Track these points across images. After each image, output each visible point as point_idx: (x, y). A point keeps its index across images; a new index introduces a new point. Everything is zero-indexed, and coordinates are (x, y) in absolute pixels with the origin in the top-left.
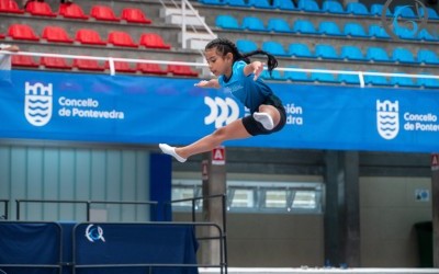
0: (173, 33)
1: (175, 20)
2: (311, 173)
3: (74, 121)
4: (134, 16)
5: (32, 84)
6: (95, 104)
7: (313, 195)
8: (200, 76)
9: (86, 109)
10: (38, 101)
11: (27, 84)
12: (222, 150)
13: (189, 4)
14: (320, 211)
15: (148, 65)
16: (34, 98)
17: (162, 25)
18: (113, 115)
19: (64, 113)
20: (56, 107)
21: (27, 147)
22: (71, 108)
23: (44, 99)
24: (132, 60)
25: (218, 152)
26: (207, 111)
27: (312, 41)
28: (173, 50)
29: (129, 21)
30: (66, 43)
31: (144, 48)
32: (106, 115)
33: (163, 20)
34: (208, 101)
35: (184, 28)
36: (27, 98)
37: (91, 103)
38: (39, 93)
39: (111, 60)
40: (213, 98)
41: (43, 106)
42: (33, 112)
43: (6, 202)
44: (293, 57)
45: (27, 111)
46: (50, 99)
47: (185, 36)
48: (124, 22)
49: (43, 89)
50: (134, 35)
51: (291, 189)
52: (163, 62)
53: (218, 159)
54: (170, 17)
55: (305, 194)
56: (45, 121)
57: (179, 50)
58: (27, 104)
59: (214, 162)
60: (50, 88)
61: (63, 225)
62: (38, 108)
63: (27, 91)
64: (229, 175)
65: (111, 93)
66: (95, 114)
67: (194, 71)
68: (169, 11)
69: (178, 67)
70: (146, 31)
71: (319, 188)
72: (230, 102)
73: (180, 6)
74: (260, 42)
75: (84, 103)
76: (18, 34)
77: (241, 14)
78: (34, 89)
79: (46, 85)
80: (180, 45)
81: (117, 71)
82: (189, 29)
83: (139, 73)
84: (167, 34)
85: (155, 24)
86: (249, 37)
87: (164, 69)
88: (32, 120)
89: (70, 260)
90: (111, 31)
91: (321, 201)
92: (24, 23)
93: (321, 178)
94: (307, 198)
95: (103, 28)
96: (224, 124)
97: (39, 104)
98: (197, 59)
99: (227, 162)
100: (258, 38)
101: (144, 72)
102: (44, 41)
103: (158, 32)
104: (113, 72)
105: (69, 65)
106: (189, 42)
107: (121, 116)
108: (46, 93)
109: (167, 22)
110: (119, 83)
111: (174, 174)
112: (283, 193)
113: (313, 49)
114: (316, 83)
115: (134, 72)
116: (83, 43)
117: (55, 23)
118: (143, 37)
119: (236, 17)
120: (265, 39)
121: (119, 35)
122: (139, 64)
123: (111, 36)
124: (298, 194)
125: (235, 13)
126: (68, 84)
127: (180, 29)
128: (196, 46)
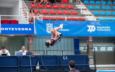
0: (79, 10)
1: (79, 8)
2: (111, 42)
4: (69, 7)
5: (48, 24)
7: (112, 47)
8: (86, 20)
10: (50, 27)
11: (47, 24)
12: (91, 37)
13: (82, 4)
14: (114, 51)
15: (73, 18)
16: (48, 27)
17: (76, 9)
21: (46, 38)
23: (51, 27)
24: (70, 17)
25: (91, 38)
26: (88, 28)
27: (111, 11)
28: (79, 14)
29: (68, 8)
30: (55, 14)
31: (72, 14)
32: (65, 30)
33: (76, 8)
34: (88, 26)
35: (81, 9)
36: (47, 27)
38: (50, 26)
39: (66, 17)
40: (89, 25)
41: (51, 28)
42: (48, 30)
43: (44, 51)
44: (107, 15)
45: (47, 30)
46: (52, 27)
47: (82, 11)
48: (67, 8)
49: (51, 25)
50: (70, 11)
51: (107, 46)
52: (77, 17)
53: (91, 40)
54: (78, 7)
55: (110, 47)
57: (80, 14)
58: (47, 28)
59: (90, 40)
60: (52, 24)
61: (58, 56)
62: (50, 29)
63: (47, 25)
64: (93, 43)
65: (66, 25)
67: (84, 19)
68: (77, 5)
69: (81, 18)
70: (72, 10)
71: (113, 46)
72: (93, 26)
73: (80, 4)
74: (99, 12)
76: (44, 12)
77: (94, 5)
78: (49, 25)
79: (51, 24)
80: (81, 13)
81: (67, 20)
82: (83, 9)
83: (71, 20)
84: (77, 11)
85: (74, 9)
86: (96, 11)
87: (77, 19)
88: (48, 32)
89: (60, 64)
90: (64, 10)
91: (114, 49)
92: (45, 10)
93: (114, 43)
94: (110, 48)
95: (63, 10)
96: (92, 31)
97: (50, 28)
98: (85, 16)
99: (93, 40)
100: (98, 11)
101: (73, 20)
102: (50, 14)
103: (75, 10)
105: (55, 19)
107: (68, 30)
108: (51, 26)
109: (77, 8)
110: (67, 22)
111: (80, 43)
112: (105, 47)
113: (112, 13)
114: (113, 21)
115: (70, 20)
116: (58, 14)
117: (52, 9)
118: (72, 12)
119: (93, 6)
120: (100, 11)
121: (66, 11)
122: (71, 18)
123: (65, 11)
124: (108, 47)
125: (93, 5)
126: (56, 23)
127: (80, 10)
128: (84, 13)
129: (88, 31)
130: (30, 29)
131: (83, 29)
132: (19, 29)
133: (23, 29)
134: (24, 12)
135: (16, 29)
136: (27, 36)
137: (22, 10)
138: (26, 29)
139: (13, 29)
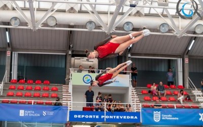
0: (194, 97)
1: (195, 94)
3: (166, 120)
6: (171, 116)
8: (200, 108)
9: (169, 117)
13: (197, 89)
18: (176, 119)
19: (163, 118)
20: (161, 117)
22: (165, 117)
26: (200, 117)
28: (193, 101)
30: (166, 101)
31: (186, 101)
32: (174, 119)
33: (192, 94)
34: (200, 114)
35: (196, 96)
37: (170, 116)
39: (175, 105)
40: (201, 113)
42: (156, 118)
45: (154, 118)
46: (160, 115)
47: (197, 98)
49: (158, 113)
56: (159, 120)
57: (195, 101)
60: (160, 112)
63: (154, 113)
65: (175, 113)
66: (171, 119)
67: (198, 107)
68: (193, 91)
73: (195, 90)
75: (168, 116)
78: (156, 113)
81: (177, 107)
82: (200, 96)
83: (183, 108)
85: (190, 95)
87: (190, 107)
88: (155, 120)
95: (176, 97)
97: (157, 116)
98: (200, 103)
101: (185, 107)
104: (175, 108)
105: (166, 106)
106: (197, 99)
107: (178, 119)
110: (177, 111)
116: (170, 100)
128: (199, 100)
129: (200, 119)
130: (136, 117)
131: (194, 118)
132: (125, 117)
133: (128, 117)
134: (133, 99)
135: (121, 118)
136: (134, 124)
137: (131, 97)
138: (132, 117)
139: (118, 117)
